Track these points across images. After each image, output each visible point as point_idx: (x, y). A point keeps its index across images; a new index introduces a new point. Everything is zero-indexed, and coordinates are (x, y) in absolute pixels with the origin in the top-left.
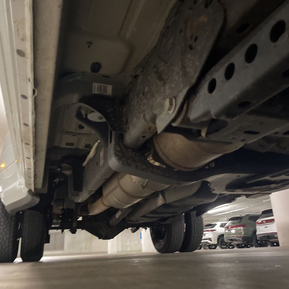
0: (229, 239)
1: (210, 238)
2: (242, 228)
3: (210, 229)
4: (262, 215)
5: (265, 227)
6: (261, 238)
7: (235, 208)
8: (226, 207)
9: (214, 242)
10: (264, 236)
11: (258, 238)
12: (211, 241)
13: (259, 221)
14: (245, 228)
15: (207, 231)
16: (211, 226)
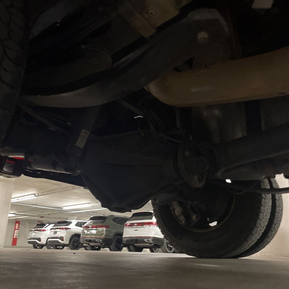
0: (87, 240)
1: (63, 237)
2: (105, 229)
3: (64, 227)
4: (132, 217)
5: (135, 230)
6: (127, 241)
7: (94, 207)
8: (88, 204)
9: (66, 241)
10: (132, 240)
11: (124, 241)
12: (63, 240)
13: (128, 223)
14: (108, 229)
15: (60, 229)
16: (66, 224)
